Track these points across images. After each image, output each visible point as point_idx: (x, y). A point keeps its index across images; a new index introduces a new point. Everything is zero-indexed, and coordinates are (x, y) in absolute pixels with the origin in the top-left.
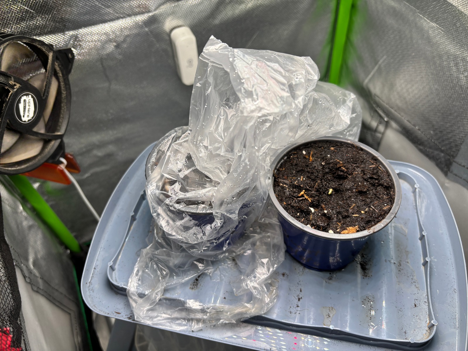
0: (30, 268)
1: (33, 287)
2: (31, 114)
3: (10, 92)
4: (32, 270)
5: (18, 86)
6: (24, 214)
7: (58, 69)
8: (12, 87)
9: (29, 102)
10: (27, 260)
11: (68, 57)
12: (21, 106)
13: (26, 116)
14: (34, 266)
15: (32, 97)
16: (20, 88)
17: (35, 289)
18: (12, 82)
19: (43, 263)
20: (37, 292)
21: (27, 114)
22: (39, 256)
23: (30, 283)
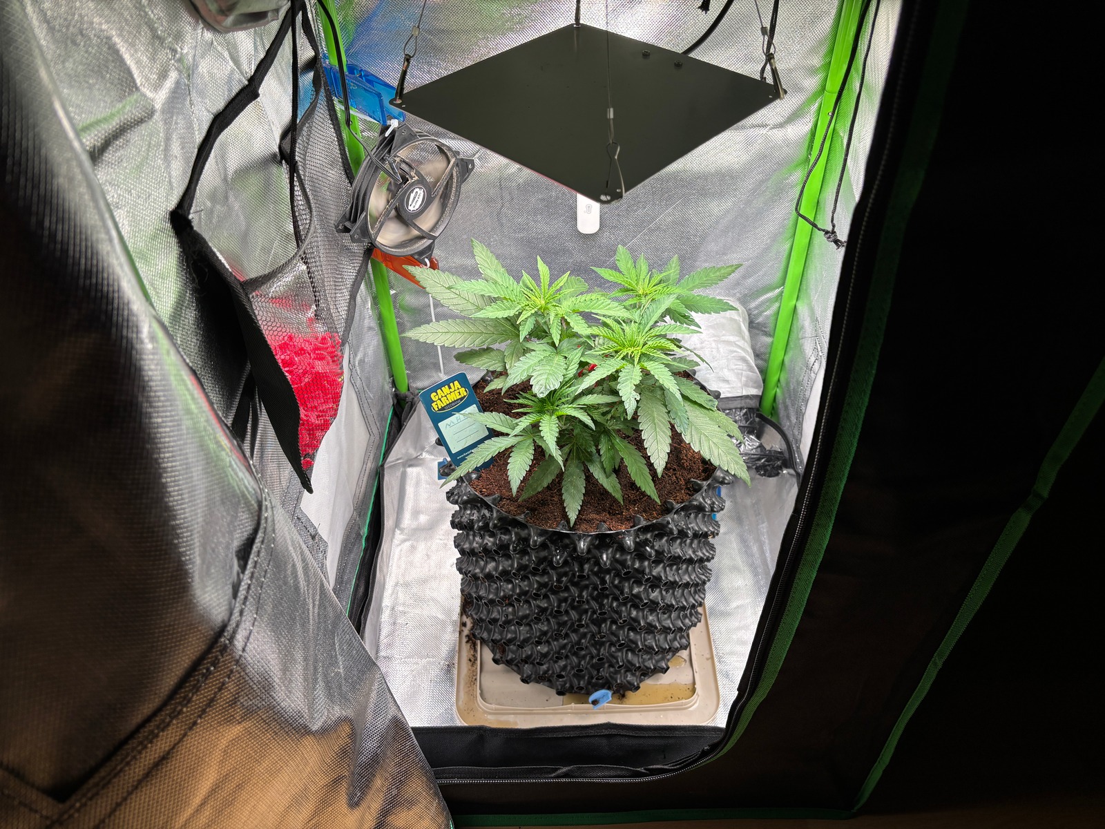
2: (417, 207)
3: (408, 180)
5: (416, 178)
7: (454, 174)
8: (412, 178)
9: (419, 195)
11: (467, 167)
12: (412, 196)
13: (412, 206)
15: (424, 191)
16: (417, 180)
18: (413, 174)
19: (367, 368)
21: (414, 204)
22: (366, 360)
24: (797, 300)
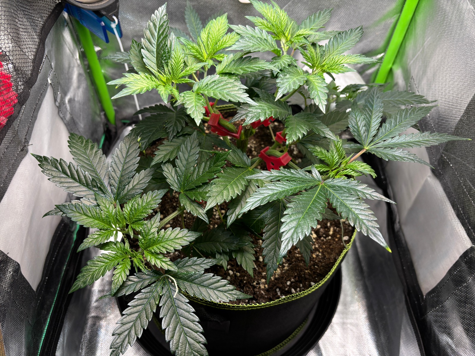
0: (65, 101)
1: (60, 112)
4: (65, 103)
6: (79, 62)
10: (65, 93)
14: (68, 101)
17: (62, 116)
19: (77, 105)
20: (62, 119)
22: (76, 99)
23: (57, 107)
24: (393, 64)
